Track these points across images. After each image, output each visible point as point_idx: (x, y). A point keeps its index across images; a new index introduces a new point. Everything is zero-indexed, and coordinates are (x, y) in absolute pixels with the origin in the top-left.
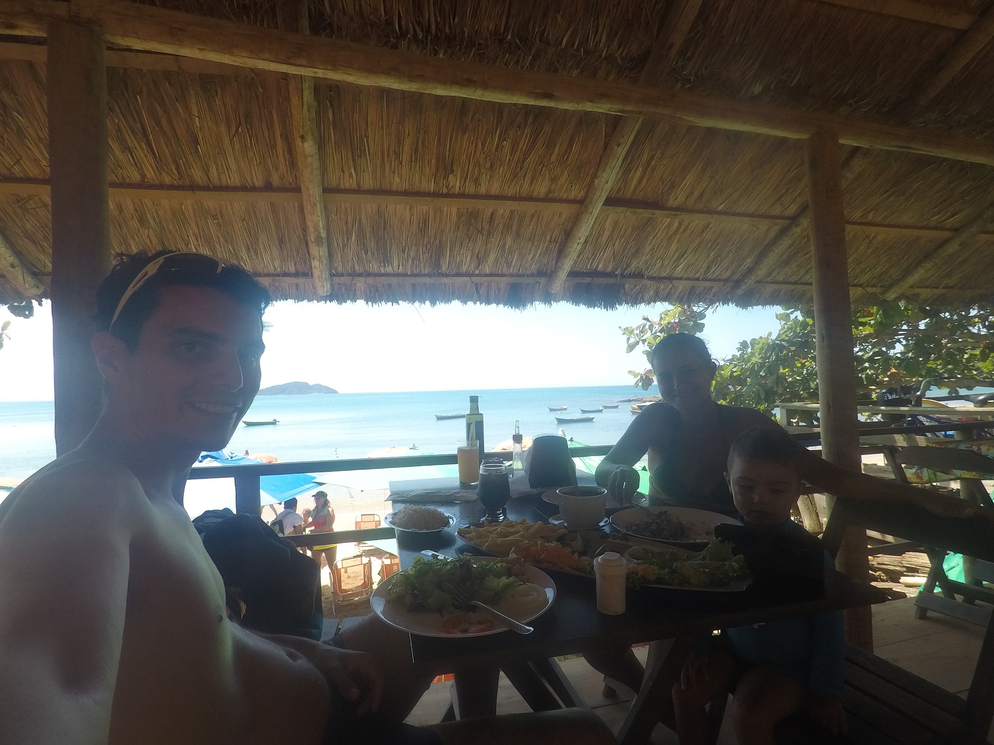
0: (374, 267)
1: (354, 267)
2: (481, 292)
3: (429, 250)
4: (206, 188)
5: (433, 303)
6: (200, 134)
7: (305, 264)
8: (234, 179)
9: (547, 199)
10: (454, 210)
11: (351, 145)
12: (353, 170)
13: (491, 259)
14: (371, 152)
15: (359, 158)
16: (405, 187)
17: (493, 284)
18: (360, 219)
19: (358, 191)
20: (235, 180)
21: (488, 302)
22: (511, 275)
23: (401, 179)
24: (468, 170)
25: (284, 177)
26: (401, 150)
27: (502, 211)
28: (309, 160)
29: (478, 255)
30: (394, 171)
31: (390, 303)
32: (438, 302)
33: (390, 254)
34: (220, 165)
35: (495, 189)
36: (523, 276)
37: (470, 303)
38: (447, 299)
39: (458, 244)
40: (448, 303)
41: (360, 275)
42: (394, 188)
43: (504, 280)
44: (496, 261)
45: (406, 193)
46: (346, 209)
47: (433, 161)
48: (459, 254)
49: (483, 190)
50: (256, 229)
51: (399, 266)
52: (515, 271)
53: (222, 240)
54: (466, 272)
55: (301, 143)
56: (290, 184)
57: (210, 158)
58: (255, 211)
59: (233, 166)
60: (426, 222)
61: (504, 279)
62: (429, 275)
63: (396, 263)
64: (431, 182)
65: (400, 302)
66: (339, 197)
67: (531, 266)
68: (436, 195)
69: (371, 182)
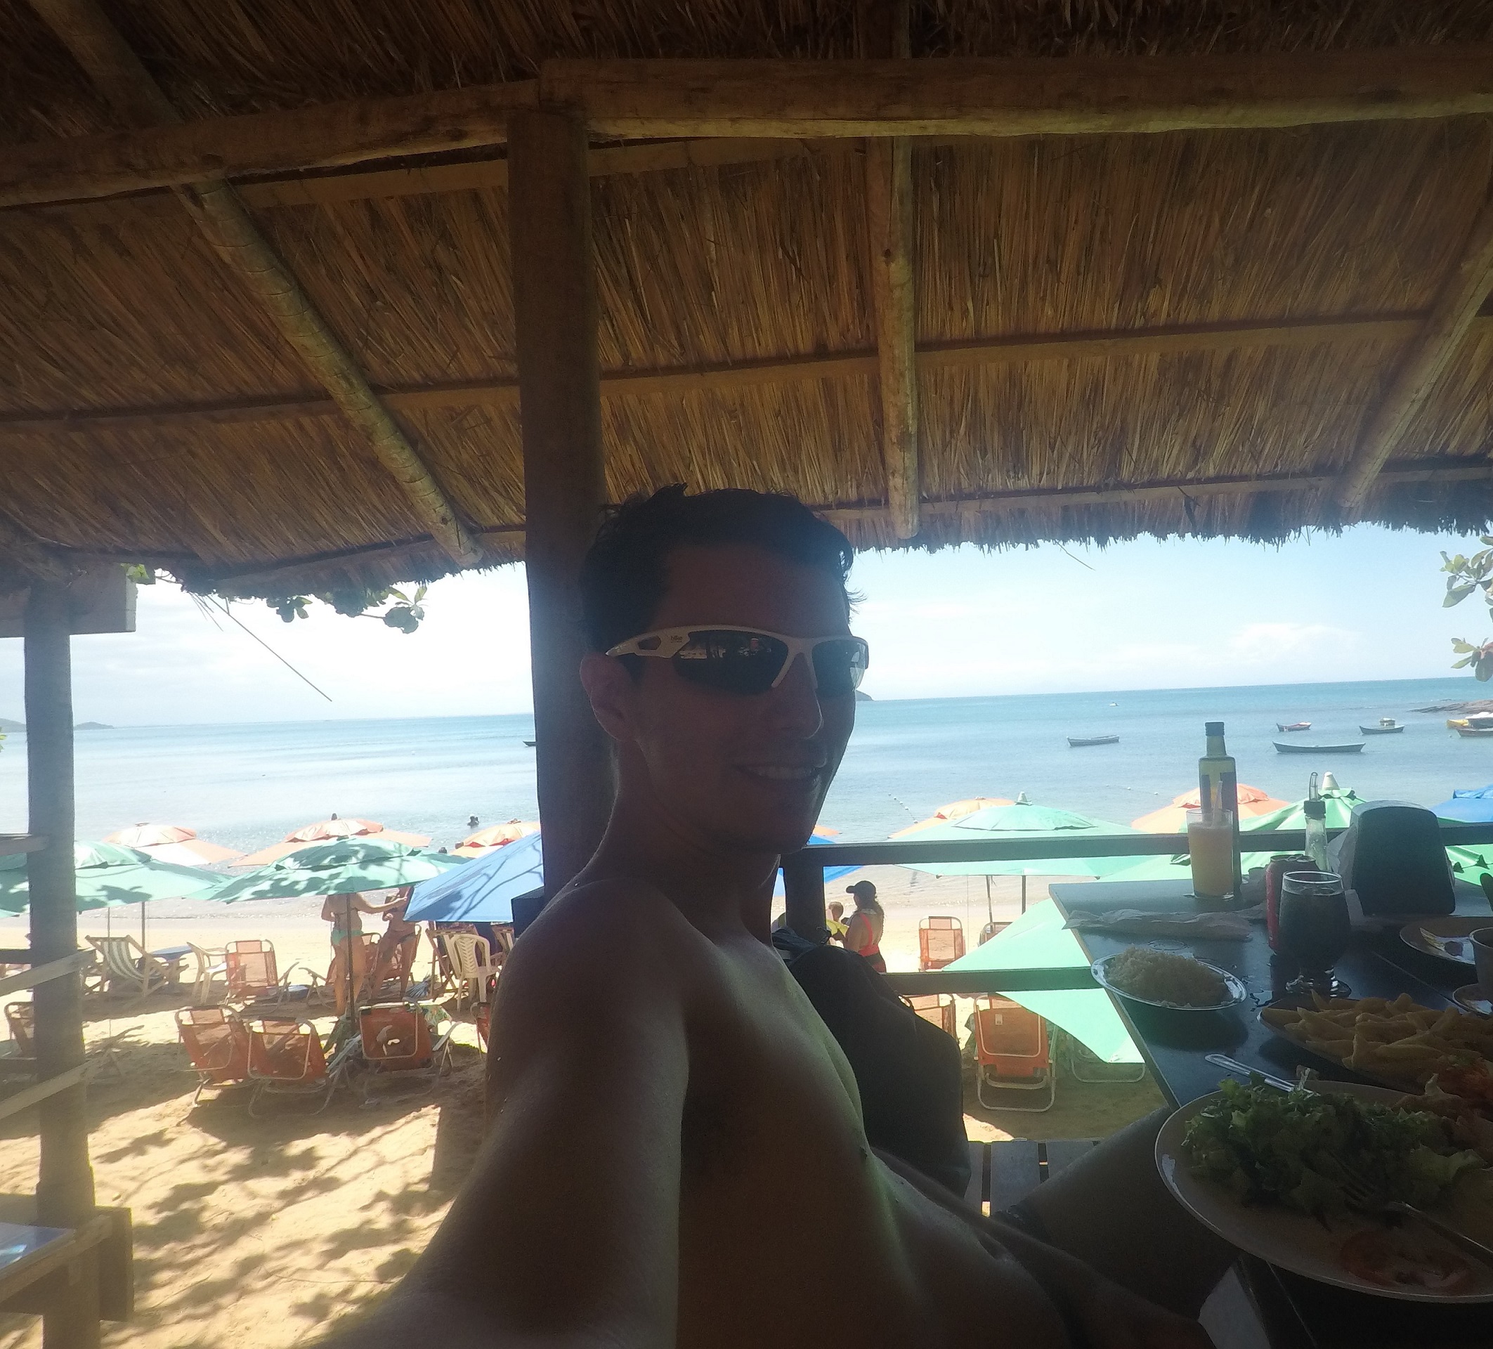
0: (997, 481)
1: (960, 484)
2: (1197, 512)
3: (1099, 441)
4: (721, 366)
5: (1102, 542)
6: (716, 273)
7: (875, 483)
8: (766, 344)
9: (1350, 316)
10: (1154, 358)
11: (969, 257)
12: (970, 305)
13: (1221, 448)
14: (1004, 262)
15: (981, 278)
16: (1063, 325)
17: (1221, 496)
18: (976, 393)
19: (978, 341)
20: (767, 346)
21: (1209, 532)
22: (1259, 477)
23: (1056, 311)
24: (1188, 276)
25: (848, 330)
26: (1059, 253)
27: (1250, 351)
28: (897, 293)
29: (1194, 442)
30: (1045, 295)
31: (1022, 546)
32: (1111, 539)
33: (1027, 456)
34: (744, 320)
35: (1239, 309)
36: (1284, 476)
37: (1172, 537)
38: (1129, 531)
39: (1156, 426)
40: (1130, 540)
41: (970, 497)
42: (1042, 327)
43: (1242, 489)
44: (1231, 452)
45: (1063, 336)
46: (952, 377)
47: (1121, 268)
48: (1159, 442)
49: (1214, 312)
50: (797, 429)
51: (1041, 474)
52: (1268, 468)
53: (741, 453)
54: (1169, 476)
55: (884, 265)
56: (858, 342)
57: (730, 313)
58: (796, 398)
59: (765, 320)
60: (1097, 387)
61: (1244, 485)
62: (1096, 489)
63: (1036, 470)
64: (1113, 308)
65: (1040, 541)
66: (940, 356)
67: (1302, 454)
68: (1123, 332)
69: (1000, 321)
